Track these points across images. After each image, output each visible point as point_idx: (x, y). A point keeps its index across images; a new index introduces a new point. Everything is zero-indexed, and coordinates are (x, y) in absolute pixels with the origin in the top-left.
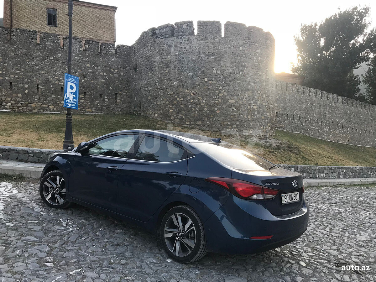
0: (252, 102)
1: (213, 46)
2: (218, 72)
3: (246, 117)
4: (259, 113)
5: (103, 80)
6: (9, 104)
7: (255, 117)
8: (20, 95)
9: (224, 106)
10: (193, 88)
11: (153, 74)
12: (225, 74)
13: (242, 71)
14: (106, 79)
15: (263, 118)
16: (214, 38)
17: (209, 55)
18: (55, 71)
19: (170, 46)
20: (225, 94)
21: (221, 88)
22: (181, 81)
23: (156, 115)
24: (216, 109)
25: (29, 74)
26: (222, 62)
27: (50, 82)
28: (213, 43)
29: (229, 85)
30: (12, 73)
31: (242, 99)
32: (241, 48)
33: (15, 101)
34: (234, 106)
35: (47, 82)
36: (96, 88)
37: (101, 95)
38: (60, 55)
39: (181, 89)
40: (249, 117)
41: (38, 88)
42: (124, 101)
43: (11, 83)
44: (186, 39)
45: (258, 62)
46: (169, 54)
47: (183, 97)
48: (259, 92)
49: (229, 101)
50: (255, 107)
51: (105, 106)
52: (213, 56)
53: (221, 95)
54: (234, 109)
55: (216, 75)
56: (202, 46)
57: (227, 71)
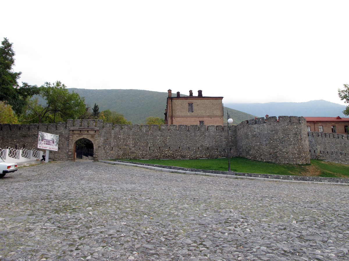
0: (294, 150)
1: (273, 127)
2: (277, 138)
3: (291, 157)
4: (298, 154)
5: (225, 143)
6: (189, 156)
7: (296, 156)
8: (192, 152)
9: (281, 153)
10: (266, 145)
11: (248, 140)
12: (280, 138)
13: (288, 136)
14: (226, 142)
15: (300, 156)
16: (274, 124)
17: (272, 131)
18: (205, 141)
19: (255, 128)
20: (281, 147)
21: (279, 144)
22: (261, 143)
23: (250, 158)
24: (277, 154)
25: (195, 143)
26: (278, 133)
27: (203, 146)
28: (274, 126)
29: (282, 143)
30: (189, 144)
31: (289, 149)
32: (287, 127)
33: (191, 155)
34: (285, 152)
35: (202, 146)
36: (222, 147)
37: (224, 150)
38: (207, 134)
39: (261, 146)
40: (293, 156)
41: (199, 149)
42: (234, 151)
43: (189, 148)
44: (262, 125)
45: (296, 132)
46: (255, 131)
47: (262, 149)
48: (297, 145)
49: (283, 150)
50: (296, 152)
51: (226, 154)
52: (274, 131)
53: (279, 148)
54: (286, 153)
55: (276, 139)
56: (269, 128)
57: (281, 137)
